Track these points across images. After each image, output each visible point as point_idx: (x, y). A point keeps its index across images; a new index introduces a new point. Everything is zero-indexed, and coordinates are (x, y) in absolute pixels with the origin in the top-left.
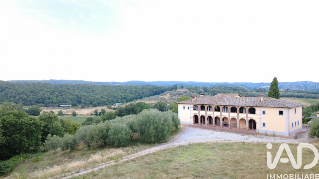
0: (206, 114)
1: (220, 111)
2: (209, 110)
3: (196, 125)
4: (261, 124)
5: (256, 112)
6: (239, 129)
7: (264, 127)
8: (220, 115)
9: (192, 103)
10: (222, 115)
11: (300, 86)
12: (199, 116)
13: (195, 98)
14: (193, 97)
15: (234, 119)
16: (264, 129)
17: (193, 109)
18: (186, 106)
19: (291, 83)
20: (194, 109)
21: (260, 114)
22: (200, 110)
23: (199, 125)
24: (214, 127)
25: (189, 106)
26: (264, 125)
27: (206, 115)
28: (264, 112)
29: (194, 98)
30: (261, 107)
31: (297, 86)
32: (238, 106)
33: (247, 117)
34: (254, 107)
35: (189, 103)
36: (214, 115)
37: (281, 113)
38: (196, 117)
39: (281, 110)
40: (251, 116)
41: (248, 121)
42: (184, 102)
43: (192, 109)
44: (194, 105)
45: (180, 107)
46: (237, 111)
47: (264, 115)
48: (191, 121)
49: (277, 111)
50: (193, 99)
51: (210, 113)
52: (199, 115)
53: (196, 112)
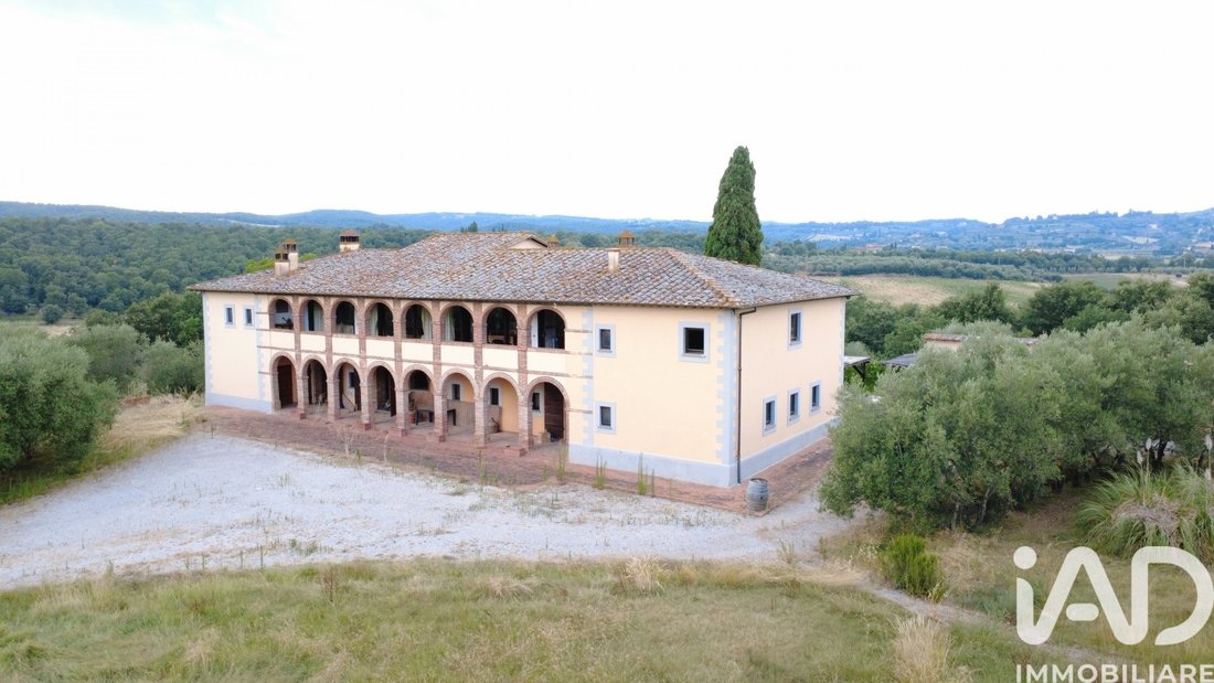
0: (329, 350)
1: (392, 334)
3: (287, 414)
4: (590, 412)
5: (569, 338)
6: (482, 440)
7: (605, 430)
8: (393, 356)
9: (262, 287)
10: (405, 355)
12: (296, 367)
13: (293, 256)
14: (281, 251)
15: (457, 380)
16: (604, 441)
17: (268, 327)
18: (240, 305)
19: (907, 224)
20: (277, 326)
21: (585, 350)
23: (296, 419)
24: (368, 427)
25: (251, 302)
26: (605, 417)
27: (329, 359)
28: (605, 340)
29: (286, 257)
30: (589, 304)
32: (480, 301)
33: (522, 370)
34: (552, 303)
35: (249, 287)
36: (366, 358)
37: (694, 340)
38: (283, 368)
39: (695, 321)
40: (544, 363)
41: (527, 394)
42: (230, 283)
43: (263, 320)
44: (271, 298)
45: (213, 309)
46: (475, 335)
47: (605, 353)
48: (263, 395)
49: (672, 328)
50: (281, 265)
51: (345, 347)
52: (298, 357)
53: (284, 341)
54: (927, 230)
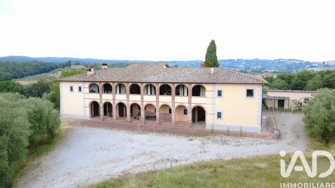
0: (114, 99)
1: (140, 94)
2: (118, 92)
3: (96, 119)
4: (214, 114)
5: (207, 93)
6: (174, 124)
7: (219, 119)
8: (140, 100)
9: (86, 80)
10: (145, 100)
11: (193, 65)
12: (100, 104)
13: (92, 70)
14: (89, 68)
15: (165, 106)
16: (218, 122)
17: (88, 92)
18: (76, 86)
19: (185, 62)
20: (92, 91)
21: (213, 96)
22: (102, 93)
23: (101, 121)
24: (130, 122)
25: (81, 84)
26: (219, 115)
27: (114, 102)
28: (220, 93)
29: (90, 70)
30: (215, 83)
31: (191, 64)
32: (174, 83)
33: (190, 103)
34: (203, 83)
35: (81, 79)
36: (129, 101)
37: (250, 93)
38: (95, 106)
39: (250, 87)
40: (197, 101)
41: (191, 110)
42: (70, 78)
43: (87, 90)
44: (90, 83)
45: (64, 88)
46: (172, 93)
47: (220, 97)
48: (86, 113)
49: (243, 90)
50: (89, 72)
51: (121, 98)
52: (101, 102)
53: (95, 97)
54: (190, 63)
